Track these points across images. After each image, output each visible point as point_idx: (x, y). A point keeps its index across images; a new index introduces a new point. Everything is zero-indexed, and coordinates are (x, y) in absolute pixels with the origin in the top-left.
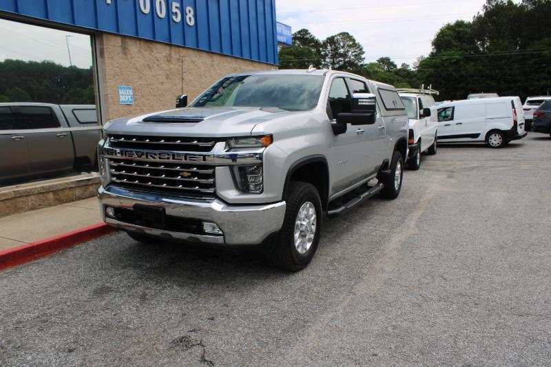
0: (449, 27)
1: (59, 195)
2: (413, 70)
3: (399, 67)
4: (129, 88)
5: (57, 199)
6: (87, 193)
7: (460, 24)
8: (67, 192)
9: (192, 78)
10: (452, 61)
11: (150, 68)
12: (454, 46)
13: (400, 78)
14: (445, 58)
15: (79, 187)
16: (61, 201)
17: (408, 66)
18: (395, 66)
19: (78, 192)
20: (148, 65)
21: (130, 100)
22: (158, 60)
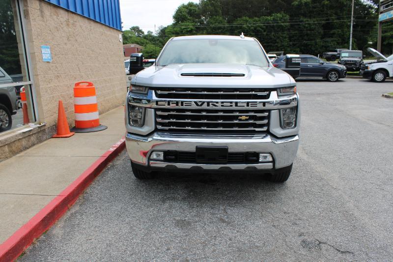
0: (184, 6)
1: (11, 147)
2: (156, 35)
3: (146, 33)
4: (48, 48)
5: (10, 151)
6: (30, 143)
7: (191, 5)
8: (17, 144)
9: (81, 40)
10: (188, 30)
11: (58, 30)
12: (188, 19)
13: (147, 41)
14: (183, 27)
15: (24, 138)
16: (14, 153)
17: (152, 33)
18: (143, 33)
19: (24, 143)
20: (57, 28)
21: (49, 58)
22: (62, 24)
